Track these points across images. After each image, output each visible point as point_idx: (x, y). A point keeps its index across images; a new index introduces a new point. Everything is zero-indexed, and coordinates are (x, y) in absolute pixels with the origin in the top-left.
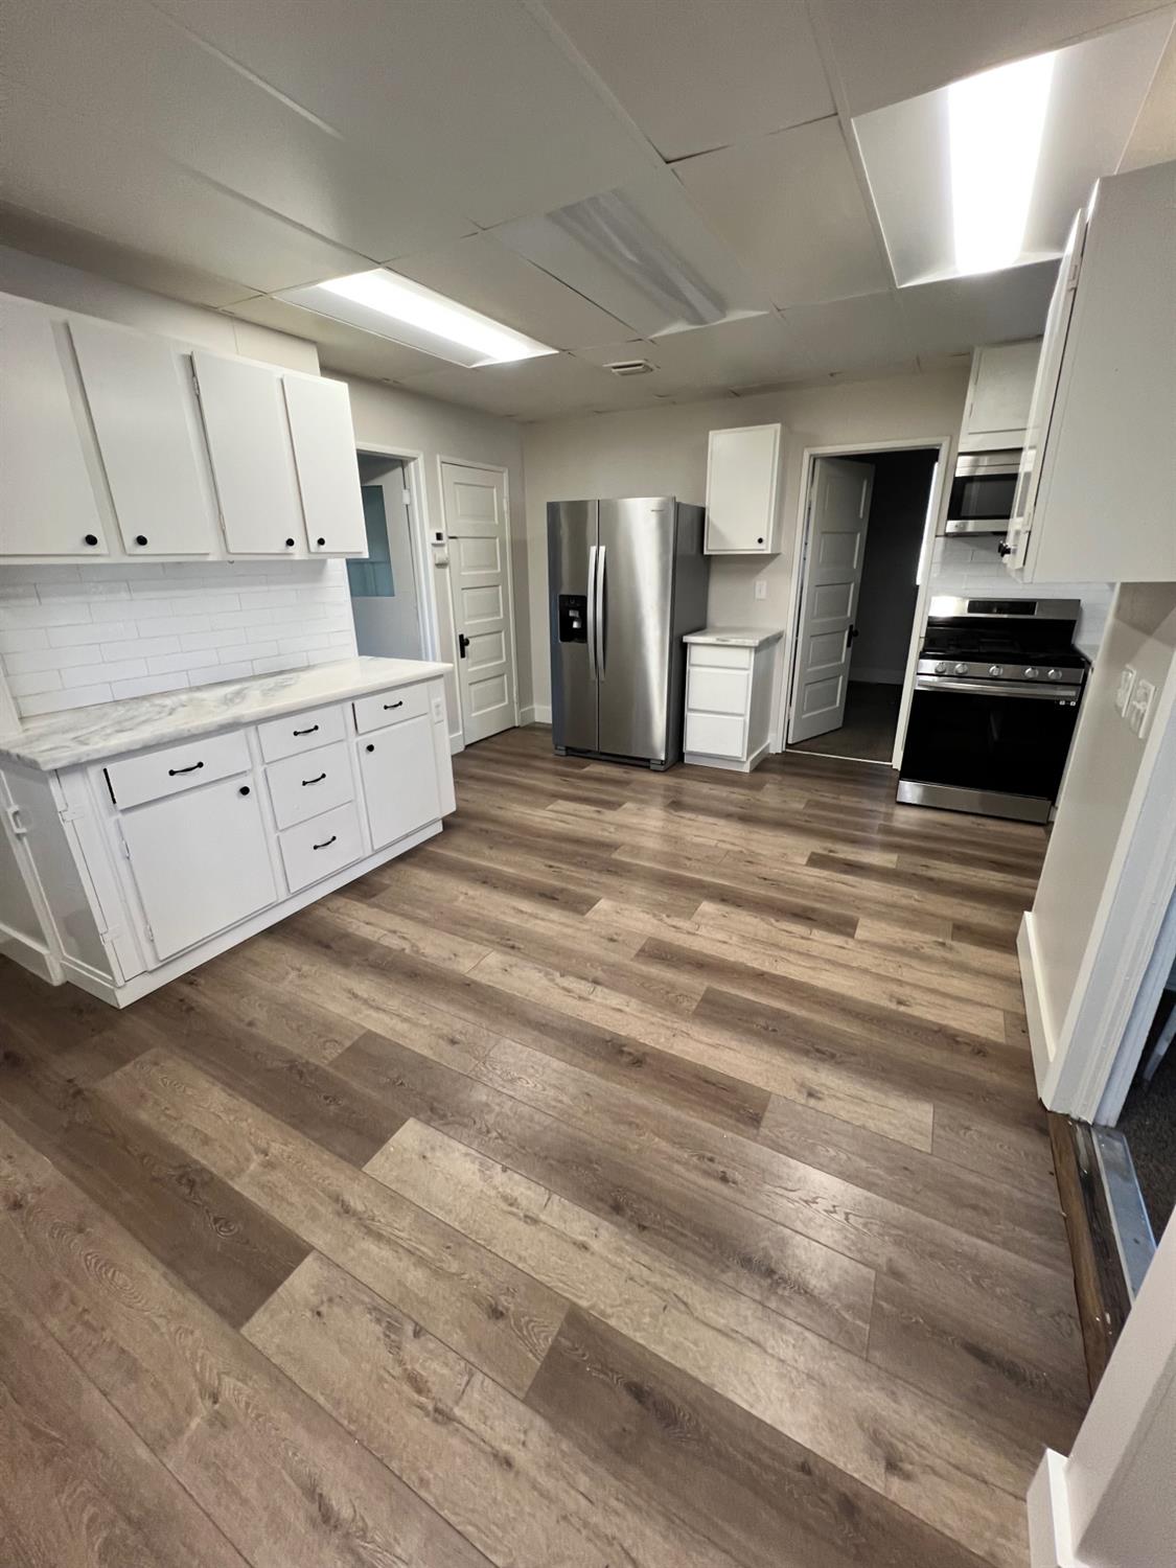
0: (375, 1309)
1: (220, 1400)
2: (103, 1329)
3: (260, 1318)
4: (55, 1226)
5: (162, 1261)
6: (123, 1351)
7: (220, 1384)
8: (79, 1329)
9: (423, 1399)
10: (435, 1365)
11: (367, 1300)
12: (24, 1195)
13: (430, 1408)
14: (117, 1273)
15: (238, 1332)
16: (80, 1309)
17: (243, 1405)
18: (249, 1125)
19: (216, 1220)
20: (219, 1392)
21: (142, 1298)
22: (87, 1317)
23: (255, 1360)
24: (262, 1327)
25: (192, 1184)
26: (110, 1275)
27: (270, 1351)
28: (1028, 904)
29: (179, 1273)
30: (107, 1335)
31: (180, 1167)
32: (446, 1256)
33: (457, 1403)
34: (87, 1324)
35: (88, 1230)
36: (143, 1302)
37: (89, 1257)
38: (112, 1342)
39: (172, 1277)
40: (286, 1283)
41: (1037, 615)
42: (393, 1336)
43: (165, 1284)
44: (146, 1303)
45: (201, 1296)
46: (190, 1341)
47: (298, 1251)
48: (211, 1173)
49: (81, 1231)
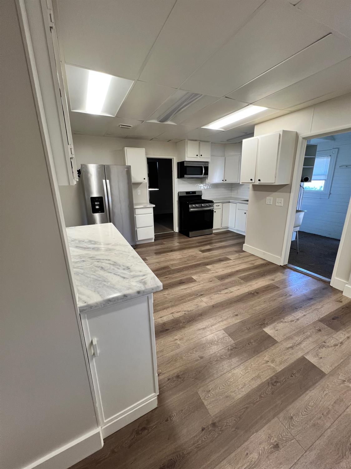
0: (320, 348)
1: (345, 380)
2: (328, 408)
3: (323, 369)
4: (290, 428)
5: (305, 392)
6: (335, 402)
7: (341, 380)
8: (329, 416)
9: (339, 345)
10: (332, 342)
11: (317, 349)
12: (272, 444)
13: (340, 344)
14: (309, 405)
15: (326, 375)
16: (322, 416)
17: (345, 375)
18: (254, 364)
19: (292, 376)
20: (343, 380)
21: (318, 398)
22: (325, 413)
23: (334, 372)
24: (326, 369)
25: (276, 382)
26: (310, 407)
27: (331, 368)
28: (244, 243)
29: (310, 387)
30: (330, 407)
31: (269, 385)
32: (306, 334)
33: (339, 341)
34: (328, 413)
35: (292, 415)
36: (319, 397)
37: (303, 414)
38: (332, 406)
39: (311, 389)
40: (313, 363)
41: (197, 194)
42: (326, 346)
43: (313, 391)
44: (320, 396)
45: (317, 382)
46: (331, 386)
47: (303, 359)
48: (273, 376)
49: (292, 418)
